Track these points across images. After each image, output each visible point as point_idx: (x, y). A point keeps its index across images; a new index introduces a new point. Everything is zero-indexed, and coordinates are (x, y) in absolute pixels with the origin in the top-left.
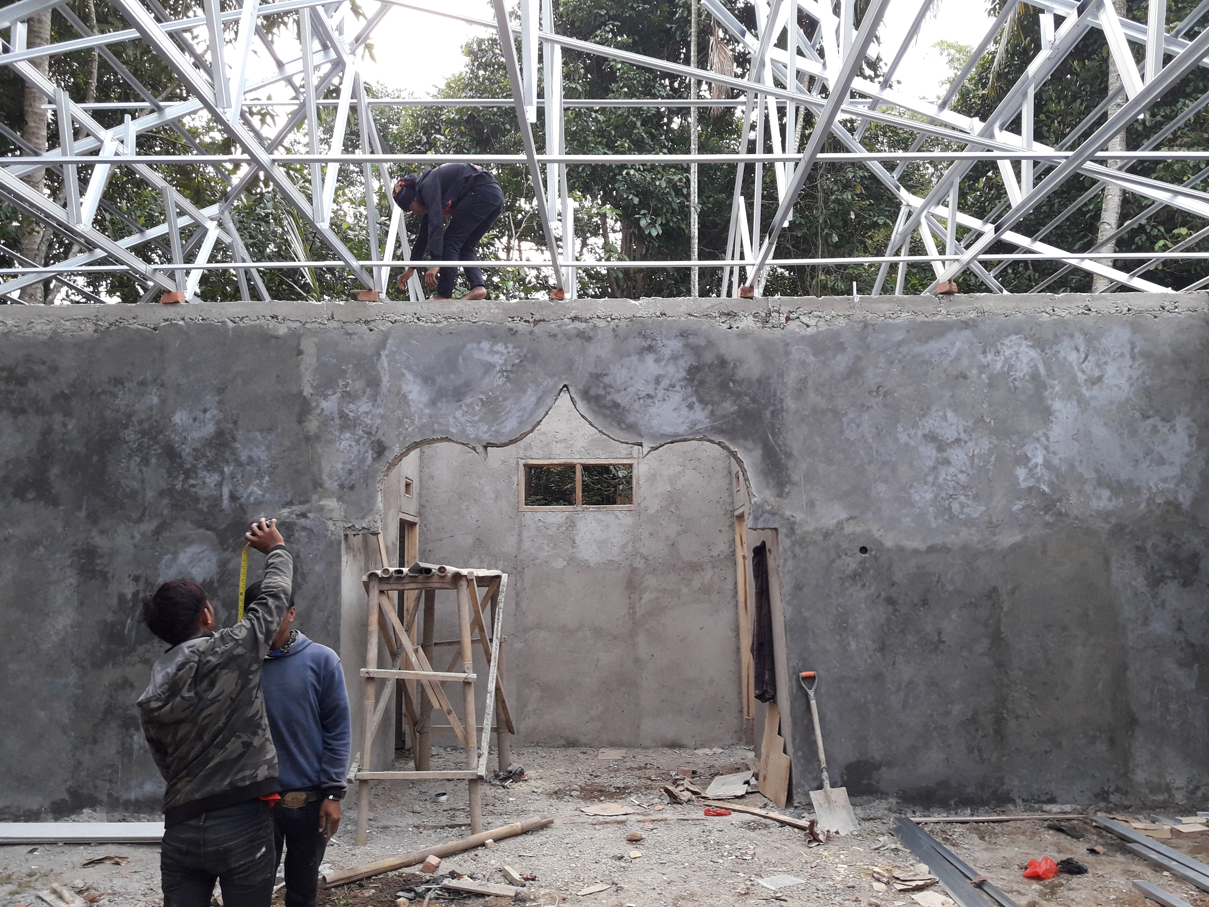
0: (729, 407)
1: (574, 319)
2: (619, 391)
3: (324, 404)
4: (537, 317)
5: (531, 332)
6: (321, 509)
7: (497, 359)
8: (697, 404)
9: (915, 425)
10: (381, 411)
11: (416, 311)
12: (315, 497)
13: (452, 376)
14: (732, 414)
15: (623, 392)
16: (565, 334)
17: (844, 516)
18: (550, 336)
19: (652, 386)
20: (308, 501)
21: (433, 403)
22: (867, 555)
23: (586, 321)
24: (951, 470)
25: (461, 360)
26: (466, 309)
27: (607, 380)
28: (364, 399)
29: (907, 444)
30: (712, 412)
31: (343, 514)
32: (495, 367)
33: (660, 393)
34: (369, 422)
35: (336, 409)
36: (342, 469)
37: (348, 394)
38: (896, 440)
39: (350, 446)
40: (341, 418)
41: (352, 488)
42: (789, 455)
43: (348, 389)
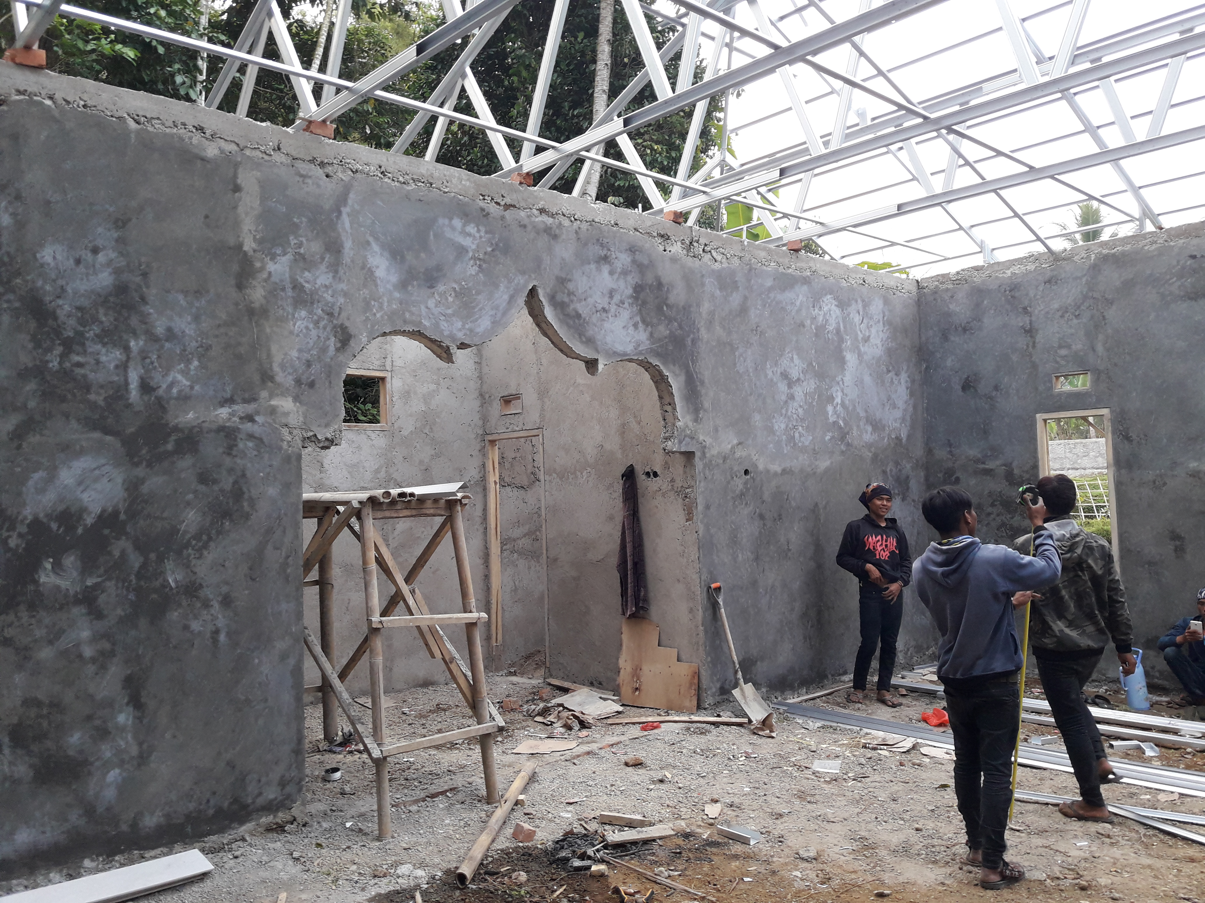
0: (663, 330)
1: (542, 211)
2: (580, 301)
3: (271, 267)
4: (508, 200)
5: (503, 218)
6: (273, 411)
7: (467, 242)
8: (640, 324)
9: (776, 364)
10: (343, 286)
11: (382, 164)
12: (264, 394)
13: (423, 255)
14: (666, 338)
15: (584, 303)
16: (534, 227)
17: (735, 442)
18: (521, 226)
19: (607, 299)
20: (255, 400)
21: (403, 285)
22: (748, 477)
23: (553, 216)
24: (795, 404)
25: (432, 237)
26: (436, 174)
27: (571, 286)
28: (323, 267)
29: (772, 380)
30: (651, 335)
31: (301, 419)
32: (467, 251)
33: (613, 308)
34: (329, 299)
35: (287, 275)
36: (298, 358)
37: (303, 257)
38: (766, 376)
39: (307, 328)
40: (294, 288)
41: (312, 385)
42: (702, 383)
43: (302, 251)
